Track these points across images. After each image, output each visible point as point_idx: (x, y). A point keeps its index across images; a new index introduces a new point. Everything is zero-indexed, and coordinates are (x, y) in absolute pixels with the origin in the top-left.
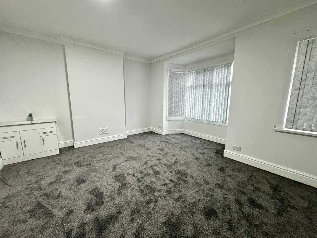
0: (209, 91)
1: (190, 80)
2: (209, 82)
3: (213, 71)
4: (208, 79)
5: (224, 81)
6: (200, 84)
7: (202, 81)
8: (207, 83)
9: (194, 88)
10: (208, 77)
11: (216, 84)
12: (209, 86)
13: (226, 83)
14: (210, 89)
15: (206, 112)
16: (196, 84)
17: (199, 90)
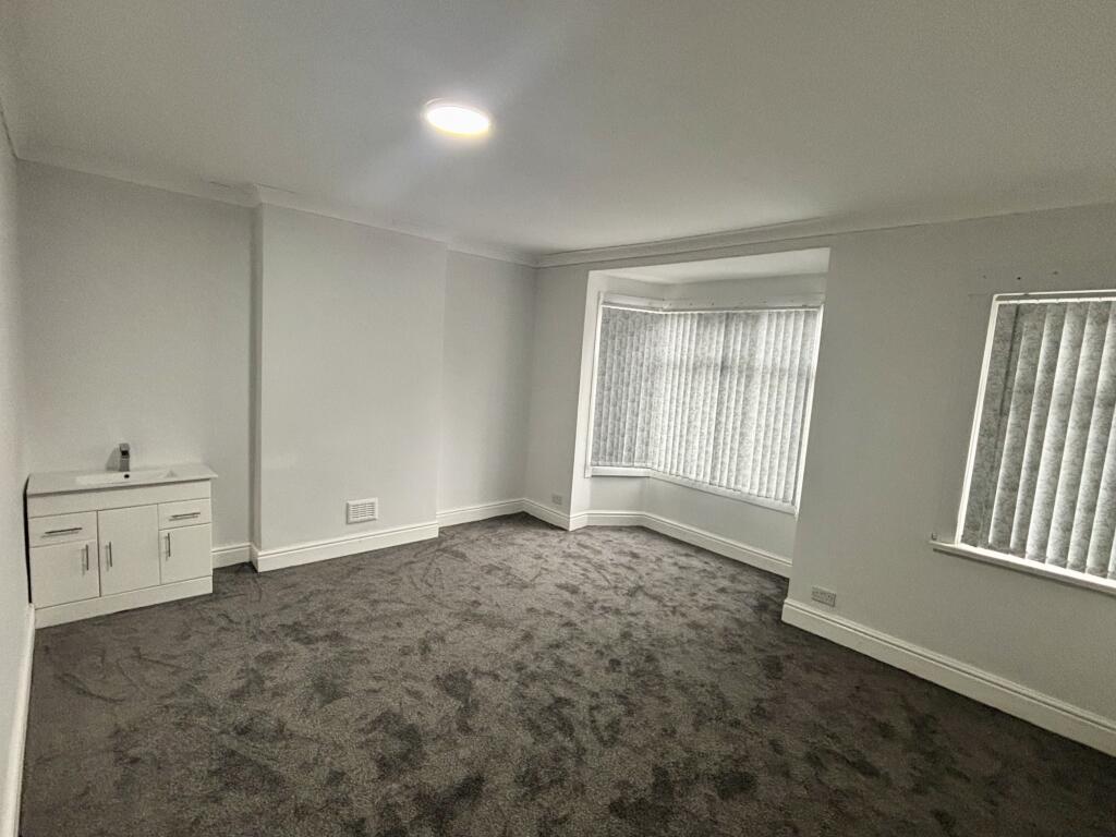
0: (742, 389)
1: (675, 340)
2: (742, 358)
3: (756, 322)
4: (739, 347)
5: (792, 362)
6: (709, 358)
7: (717, 351)
8: (733, 360)
9: (687, 370)
10: (740, 338)
11: (765, 367)
12: (740, 372)
13: (799, 369)
14: (743, 380)
15: (727, 460)
16: (696, 356)
17: (707, 379)
